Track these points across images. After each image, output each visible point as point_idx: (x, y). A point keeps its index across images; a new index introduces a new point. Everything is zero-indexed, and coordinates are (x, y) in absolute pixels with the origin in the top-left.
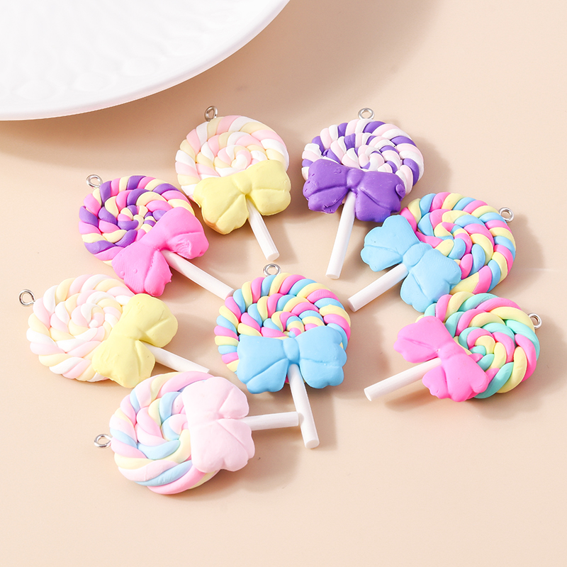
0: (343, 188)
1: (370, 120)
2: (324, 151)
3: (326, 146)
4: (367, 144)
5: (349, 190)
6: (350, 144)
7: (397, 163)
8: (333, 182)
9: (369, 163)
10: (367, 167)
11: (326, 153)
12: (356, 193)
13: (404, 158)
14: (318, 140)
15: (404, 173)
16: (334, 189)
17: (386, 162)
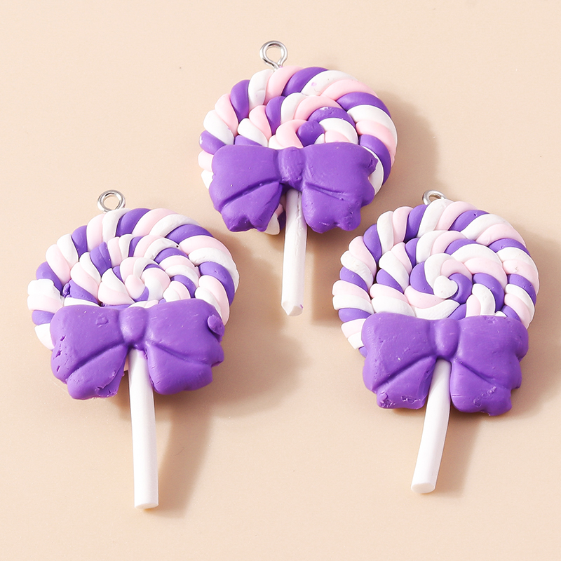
0: (119, 348)
1: (121, 211)
2: (63, 288)
3: (62, 276)
4: (131, 254)
5: (130, 347)
6: (104, 263)
7: (192, 275)
8: (101, 342)
9: (146, 288)
10: (145, 297)
11: (69, 290)
12: (143, 349)
13: (198, 262)
14: (47, 272)
15: (210, 291)
16: (106, 355)
17: (172, 279)
